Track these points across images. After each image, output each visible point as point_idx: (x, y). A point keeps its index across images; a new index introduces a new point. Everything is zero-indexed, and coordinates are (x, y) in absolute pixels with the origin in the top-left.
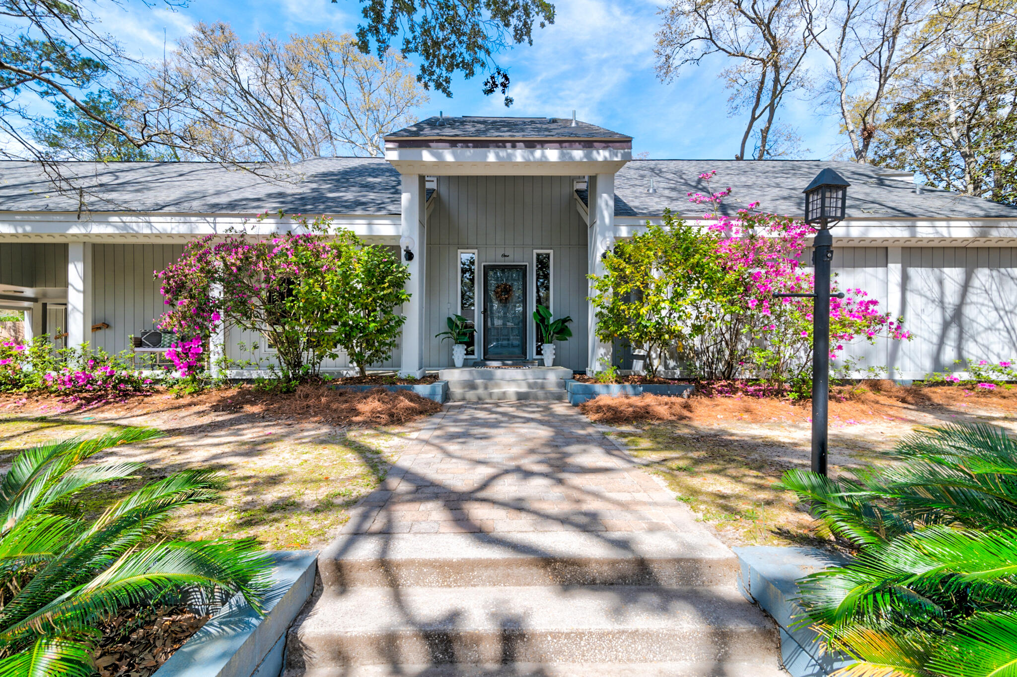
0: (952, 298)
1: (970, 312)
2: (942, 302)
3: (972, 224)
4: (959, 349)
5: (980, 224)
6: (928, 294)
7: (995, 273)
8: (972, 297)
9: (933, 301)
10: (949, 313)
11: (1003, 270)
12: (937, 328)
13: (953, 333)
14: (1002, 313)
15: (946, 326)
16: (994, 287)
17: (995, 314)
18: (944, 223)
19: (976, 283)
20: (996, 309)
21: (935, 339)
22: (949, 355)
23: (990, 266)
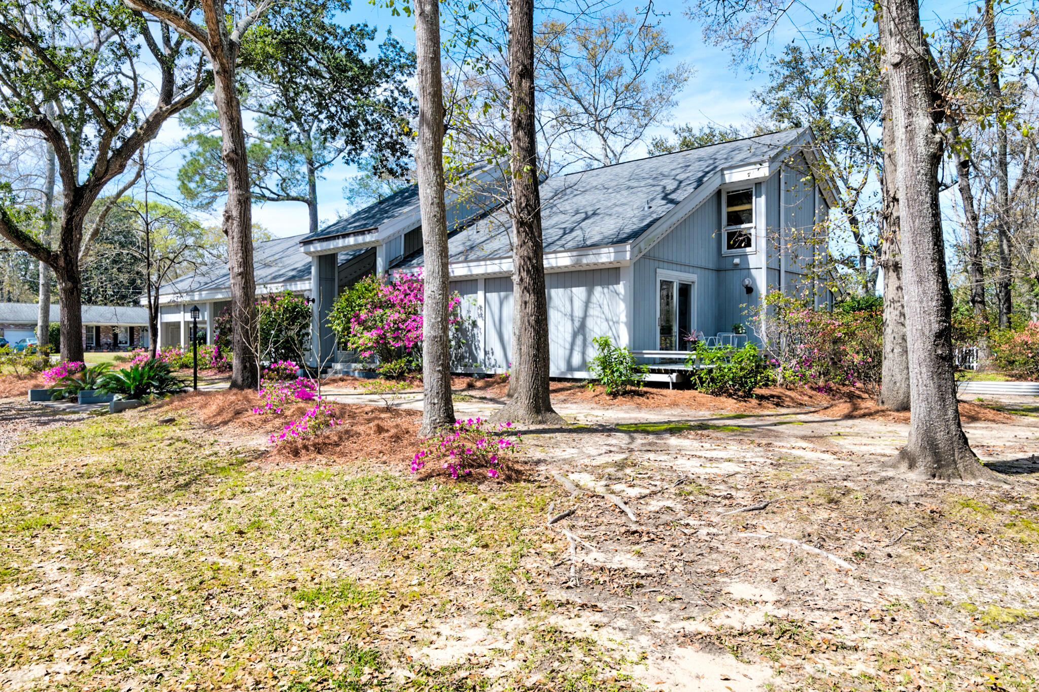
0: (578, 313)
1: (590, 323)
2: (572, 316)
3: (569, 254)
4: (584, 353)
5: (575, 253)
6: (563, 309)
7: (606, 290)
8: (591, 312)
9: (565, 315)
10: (577, 324)
11: (611, 287)
12: (569, 338)
13: (579, 339)
14: (611, 323)
15: (575, 335)
16: (605, 302)
17: (605, 324)
18: (553, 256)
19: (594, 299)
20: (607, 320)
21: (568, 346)
22: (576, 360)
23: (601, 284)
